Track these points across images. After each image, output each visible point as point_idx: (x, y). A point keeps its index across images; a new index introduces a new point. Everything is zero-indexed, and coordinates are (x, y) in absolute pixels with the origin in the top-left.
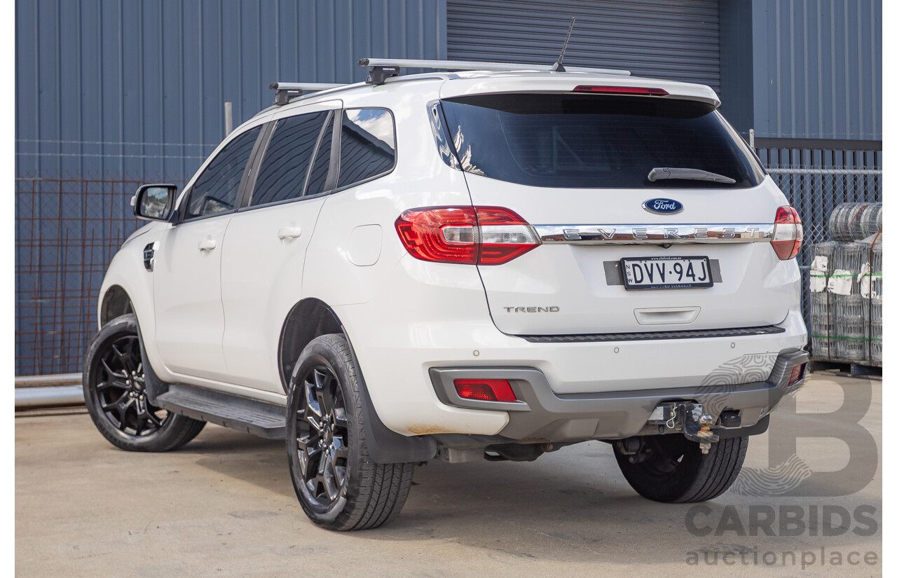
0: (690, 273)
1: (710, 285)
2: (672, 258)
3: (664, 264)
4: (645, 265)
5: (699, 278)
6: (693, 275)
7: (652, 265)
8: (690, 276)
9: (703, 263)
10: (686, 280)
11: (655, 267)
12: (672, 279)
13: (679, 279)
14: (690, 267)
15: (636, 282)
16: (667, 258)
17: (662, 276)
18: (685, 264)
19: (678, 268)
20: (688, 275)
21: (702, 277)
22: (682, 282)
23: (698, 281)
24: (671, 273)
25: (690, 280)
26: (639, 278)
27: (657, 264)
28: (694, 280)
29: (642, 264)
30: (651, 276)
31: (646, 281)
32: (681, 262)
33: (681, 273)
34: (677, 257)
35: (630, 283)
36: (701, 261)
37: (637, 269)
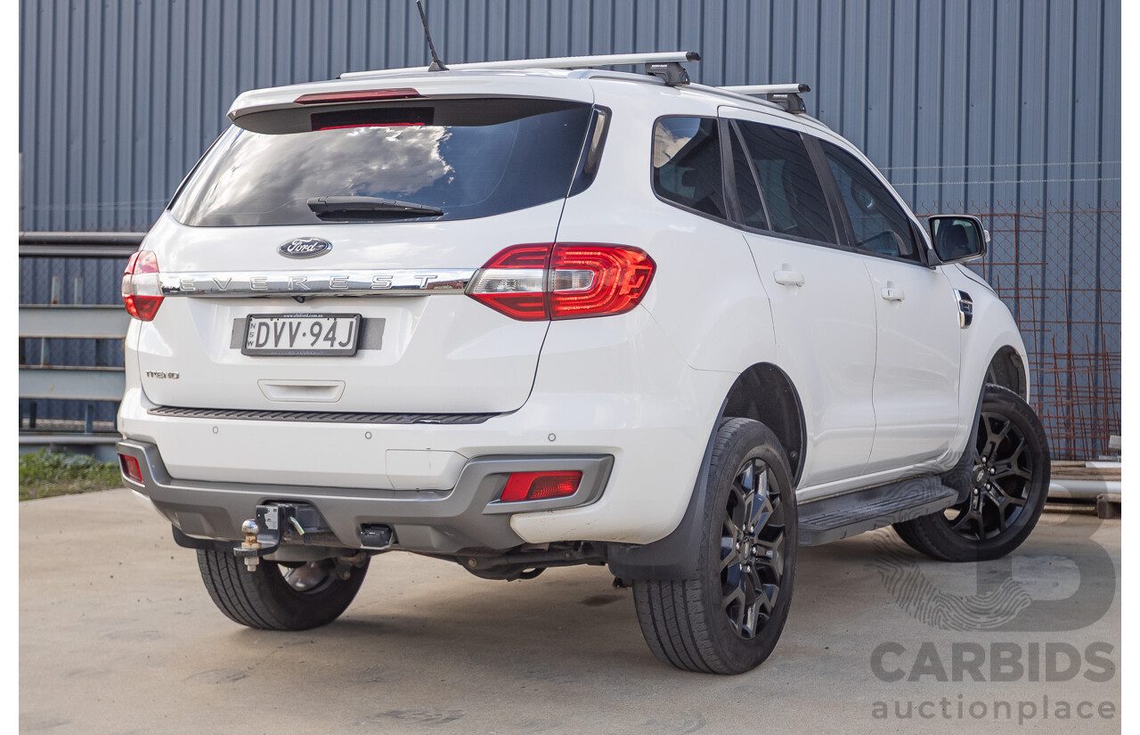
0: (330, 336)
1: (353, 354)
2: (310, 315)
3: (299, 323)
4: (276, 324)
5: (340, 343)
6: (333, 339)
7: (284, 323)
8: (329, 339)
9: (352, 323)
10: (323, 345)
11: (287, 327)
12: (303, 343)
13: (312, 345)
14: (333, 328)
15: (257, 345)
16: (304, 316)
17: (292, 338)
18: (327, 324)
19: (316, 329)
20: (326, 339)
22: (316, 347)
23: (337, 346)
24: (305, 334)
25: (326, 345)
26: (261, 341)
27: (291, 324)
28: (332, 345)
29: (271, 323)
30: (277, 338)
31: (270, 345)
32: (323, 321)
33: (317, 336)
34: (318, 314)
35: (249, 347)
36: (348, 320)
37: (264, 329)
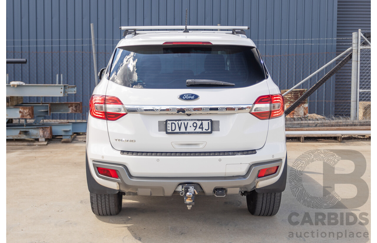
0: (201, 127)
1: (211, 133)
2: (192, 120)
3: (188, 123)
4: (178, 123)
5: (206, 130)
6: (202, 128)
7: (181, 123)
8: (201, 128)
9: (209, 123)
10: (198, 130)
11: (183, 125)
12: (190, 129)
13: (195, 130)
14: (202, 124)
15: (172, 130)
16: (189, 120)
17: (186, 128)
18: (199, 123)
19: (195, 125)
20: (200, 128)
21: (207, 129)
22: (196, 131)
23: (204, 131)
24: (190, 127)
25: (200, 130)
26: (173, 129)
27: (184, 123)
28: (202, 130)
29: (176, 123)
30: (180, 128)
31: (177, 130)
32: (197, 122)
33: (196, 127)
34: (195, 120)
35: (168, 131)
36: (208, 121)
37: (173, 125)
